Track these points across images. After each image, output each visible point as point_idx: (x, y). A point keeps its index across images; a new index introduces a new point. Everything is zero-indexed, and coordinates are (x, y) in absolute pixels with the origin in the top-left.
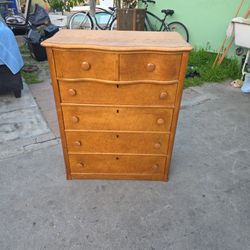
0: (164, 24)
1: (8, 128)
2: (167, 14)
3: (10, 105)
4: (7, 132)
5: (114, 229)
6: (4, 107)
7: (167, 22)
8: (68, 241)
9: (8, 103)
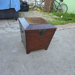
0: (59, 4)
1: (16, 28)
2: (61, 1)
3: (15, 22)
4: (16, 29)
5: (59, 60)
6: (13, 22)
7: (61, 4)
8: (45, 62)
9: (14, 22)
